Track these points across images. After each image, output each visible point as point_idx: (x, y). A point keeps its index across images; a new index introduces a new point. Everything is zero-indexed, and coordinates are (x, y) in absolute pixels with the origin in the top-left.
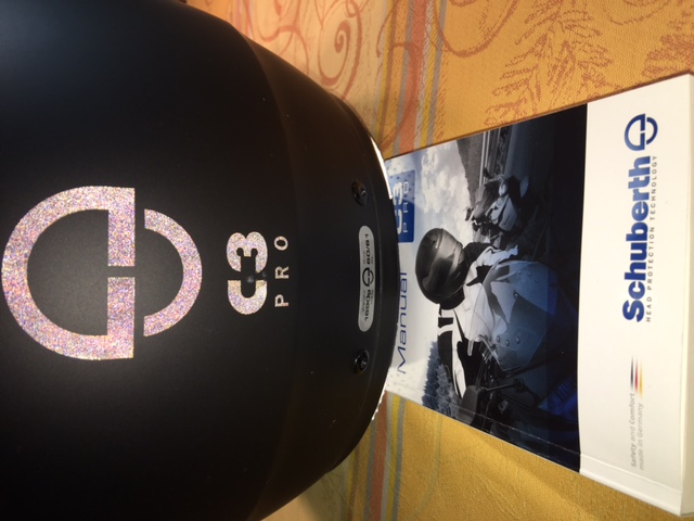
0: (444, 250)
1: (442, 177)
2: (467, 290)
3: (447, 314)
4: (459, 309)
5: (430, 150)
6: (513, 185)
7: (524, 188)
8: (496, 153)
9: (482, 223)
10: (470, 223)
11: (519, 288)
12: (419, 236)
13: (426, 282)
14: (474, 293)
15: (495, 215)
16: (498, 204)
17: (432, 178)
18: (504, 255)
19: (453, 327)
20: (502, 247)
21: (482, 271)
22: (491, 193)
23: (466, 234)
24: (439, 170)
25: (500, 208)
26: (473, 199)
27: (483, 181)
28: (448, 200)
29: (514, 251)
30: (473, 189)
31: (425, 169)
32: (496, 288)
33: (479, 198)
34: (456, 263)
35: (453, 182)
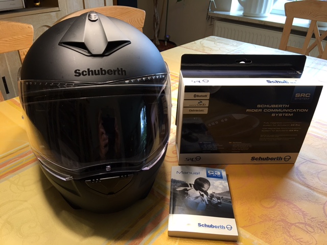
0: (206, 186)
1: (221, 186)
2: (198, 191)
3: (192, 186)
4: (194, 189)
5: (227, 183)
6: (220, 203)
7: (219, 205)
8: (226, 200)
9: (212, 196)
10: (212, 193)
11: (200, 204)
12: (208, 179)
13: (198, 180)
14: (198, 193)
15: (214, 199)
16: (216, 200)
17: (221, 184)
18: (206, 201)
19: (190, 188)
20: (208, 200)
21: (202, 195)
22: (218, 198)
23: (209, 192)
24: (223, 186)
25: (215, 200)
26: (217, 194)
27: (221, 196)
28: (216, 188)
29: (207, 203)
30: (219, 194)
31: (223, 182)
32: (200, 198)
33: (217, 195)
34: (203, 189)
35: (220, 189)
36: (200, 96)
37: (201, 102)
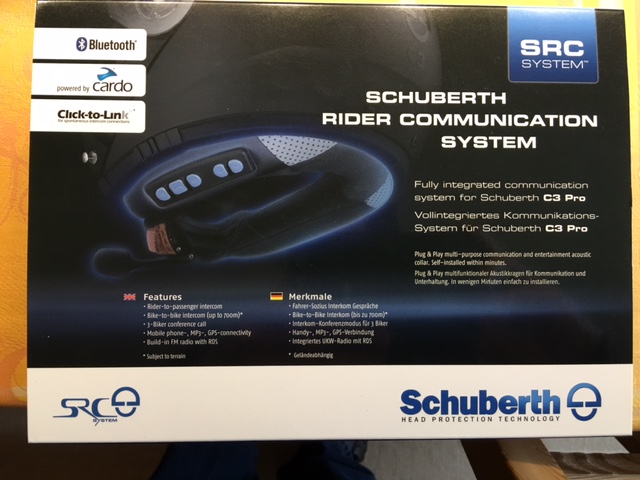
36: (105, 46)
37: (112, 73)
